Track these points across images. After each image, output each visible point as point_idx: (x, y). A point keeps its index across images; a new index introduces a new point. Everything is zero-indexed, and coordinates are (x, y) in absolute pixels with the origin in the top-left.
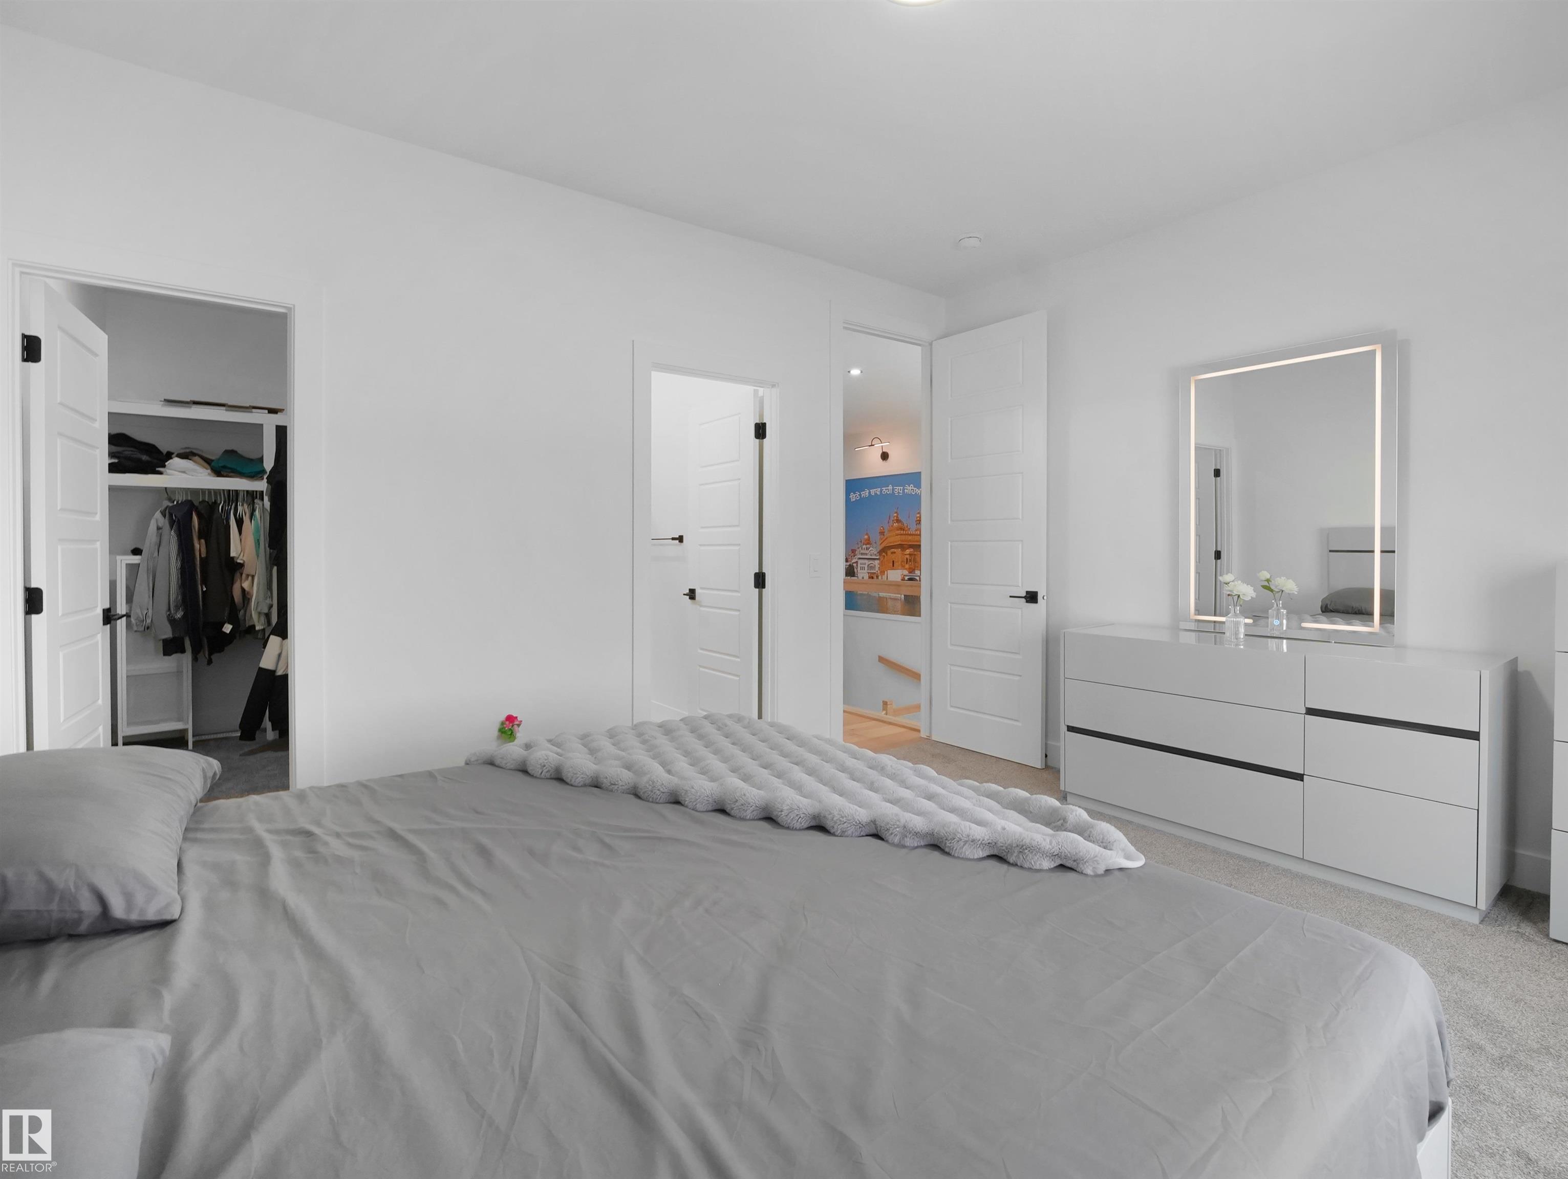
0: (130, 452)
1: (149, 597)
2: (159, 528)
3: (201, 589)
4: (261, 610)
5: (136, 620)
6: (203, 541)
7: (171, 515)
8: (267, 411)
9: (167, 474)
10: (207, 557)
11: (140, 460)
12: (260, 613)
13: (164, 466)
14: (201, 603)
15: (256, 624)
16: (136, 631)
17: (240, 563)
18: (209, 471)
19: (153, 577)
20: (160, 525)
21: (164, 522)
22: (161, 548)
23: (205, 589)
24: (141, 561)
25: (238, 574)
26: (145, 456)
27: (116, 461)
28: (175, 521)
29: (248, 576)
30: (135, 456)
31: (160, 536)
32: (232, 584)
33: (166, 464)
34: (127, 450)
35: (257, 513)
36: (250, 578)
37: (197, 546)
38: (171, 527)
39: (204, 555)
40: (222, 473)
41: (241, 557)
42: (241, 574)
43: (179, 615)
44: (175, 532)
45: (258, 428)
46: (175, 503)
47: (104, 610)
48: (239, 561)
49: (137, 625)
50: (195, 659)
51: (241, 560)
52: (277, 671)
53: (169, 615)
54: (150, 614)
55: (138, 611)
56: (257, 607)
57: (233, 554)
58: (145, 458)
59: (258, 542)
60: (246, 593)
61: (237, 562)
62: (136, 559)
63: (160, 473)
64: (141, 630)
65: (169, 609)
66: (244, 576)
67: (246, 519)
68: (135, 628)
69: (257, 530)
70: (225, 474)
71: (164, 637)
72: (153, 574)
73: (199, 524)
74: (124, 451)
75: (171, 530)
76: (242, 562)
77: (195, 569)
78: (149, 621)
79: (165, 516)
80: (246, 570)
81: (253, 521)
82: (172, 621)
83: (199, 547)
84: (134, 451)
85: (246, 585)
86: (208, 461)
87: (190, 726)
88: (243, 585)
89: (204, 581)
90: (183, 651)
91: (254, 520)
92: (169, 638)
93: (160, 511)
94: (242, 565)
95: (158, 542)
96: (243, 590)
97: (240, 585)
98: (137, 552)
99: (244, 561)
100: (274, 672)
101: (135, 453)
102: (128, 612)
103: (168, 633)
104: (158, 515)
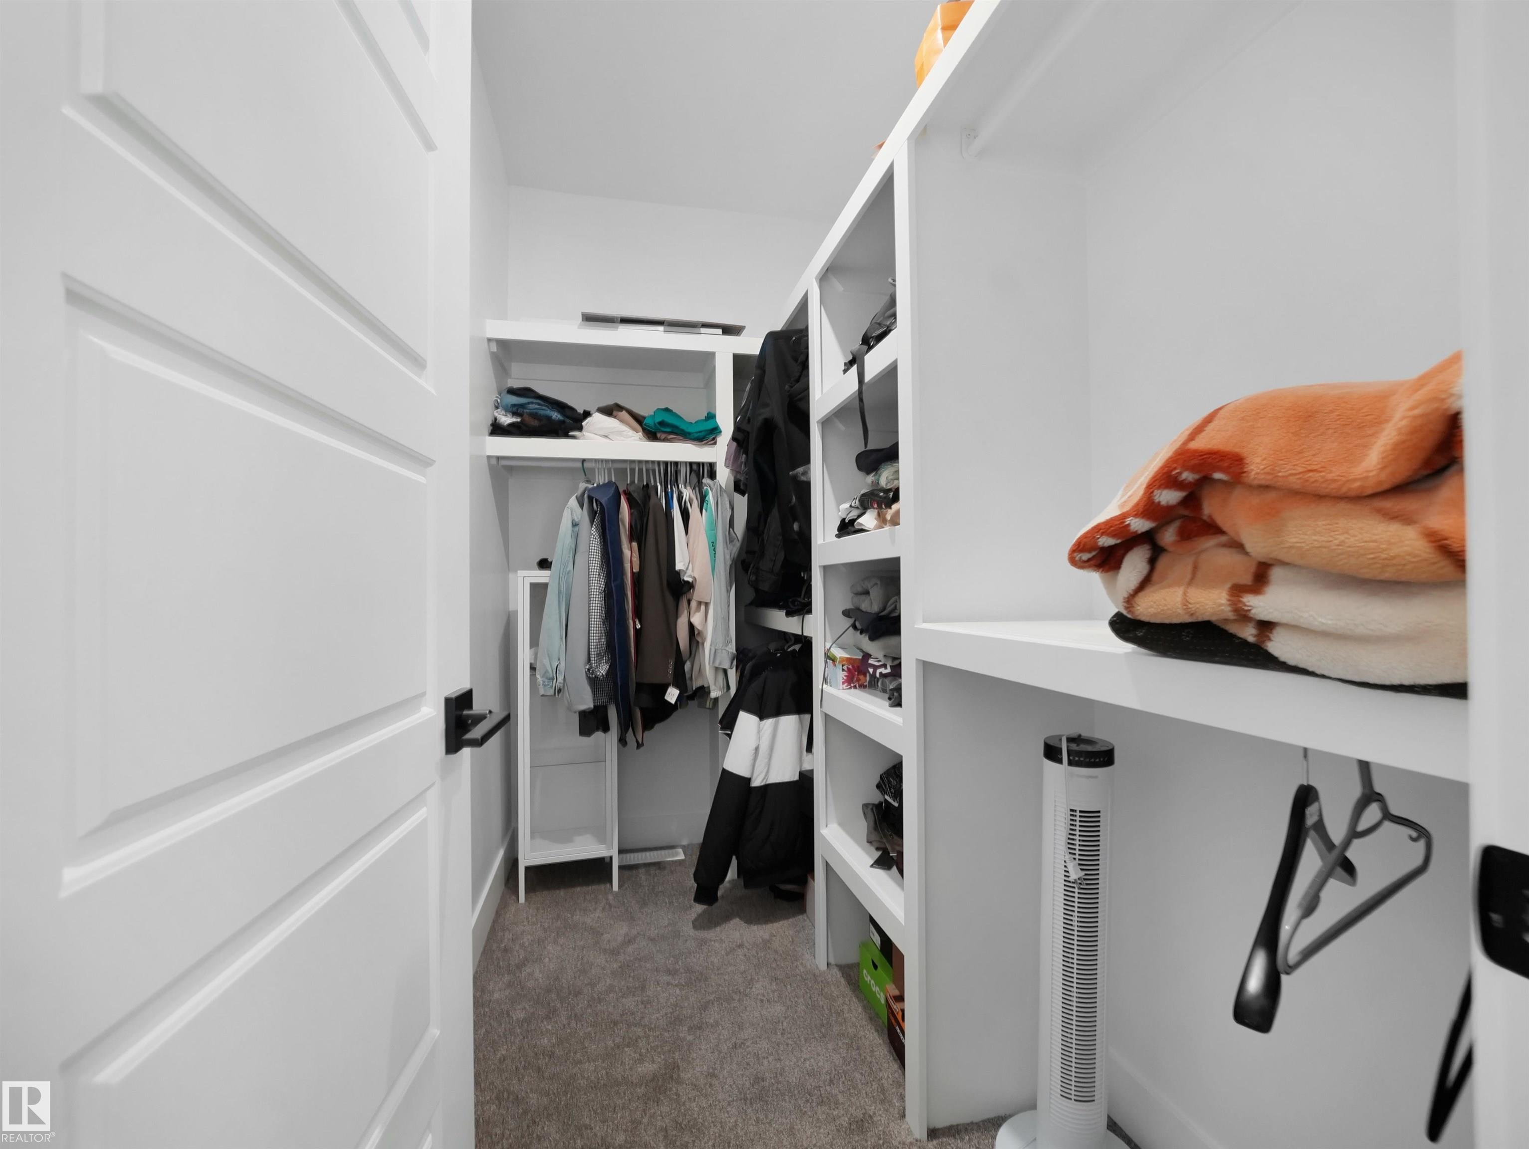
0: (536, 406)
1: (561, 639)
2: (575, 525)
3: (633, 625)
4: (720, 664)
5: (542, 677)
6: (635, 544)
7: (591, 499)
8: (720, 331)
9: (585, 439)
10: (639, 573)
11: (549, 418)
12: (717, 669)
13: (580, 429)
14: (633, 651)
15: (712, 688)
16: (543, 696)
17: (688, 582)
18: (640, 434)
19: (566, 605)
20: (576, 520)
21: (582, 515)
22: (577, 555)
23: (639, 626)
24: (550, 580)
25: (684, 602)
26: (556, 414)
27: (519, 420)
28: (596, 513)
29: (700, 603)
30: (542, 412)
31: (576, 537)
32: (677, 617)
33: (584, 424)
34: (532, 403)
35: (710, 497)
36: (703, 607)
37: (627, 552)
38: (592, 522)
39: (636, 569)
40: (658, 435)
41: (689, 572)
42: (689, 602)
43: (602, 670)
44: (597, 528)
45: (706, 360)
46: (595, 485)
47: (448, 701)
48: (686, 579)
49: (544, 685)
50: (622, 741)
51: (690, 576)
52: (753, 780)
53: (589, 670)
54: (562, 667)
55: (546, 662)
56: (714, 662)
57: (679, 566)
58: (556, 415)
59: (713, 545)
60: (696, 633)
61: (683, 580)
62: (542, 576)
63: (574, 437)
64: (549, 694)
65: (589, 660)
66: (694, 604)
67: (694, 510)
68: (542, 692)
69: (713, 525)
70: (663, 436)
71: (583, 707)
72: (566, 598)
73: (631, 515)
74: (529, 403)
75: (592, 527)
76: (690, 580)
77: (625, 595)
78: (560, 679)
79: (582, 506)
80: (698, 594)
81: (704, 511)
82: (594, 681)
83: (629, 553)
84: (542, 405)
85: (696, 620)
86: (638, 419)
87: (614, 852)
88: (692, 620)
89: (638, 613)
90: (606, 729)
91: (706, 510)
92: (589, 708)
93: (576, 497)
94: (690, 586)
95: (573, 546)
96: (691, 627)
97: (687, 619)
98: (544, 564)
99: (695, 579)
100: (748, 780)
101: (544, 407)
102: (533, 662)
103: (587, 702)
104: (573, 502)
